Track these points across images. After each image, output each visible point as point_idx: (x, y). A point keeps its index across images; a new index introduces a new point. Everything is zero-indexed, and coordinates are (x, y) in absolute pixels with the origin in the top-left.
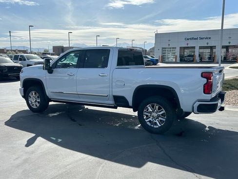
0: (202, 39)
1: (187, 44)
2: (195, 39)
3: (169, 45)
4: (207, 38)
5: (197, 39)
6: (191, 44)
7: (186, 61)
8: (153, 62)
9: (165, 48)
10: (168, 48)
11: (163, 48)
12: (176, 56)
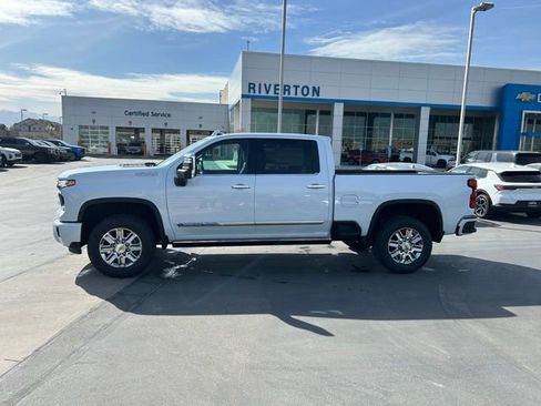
0: (156, 115)
1: (130, 123)
2: (144, 114)
3: (94, 121)
4: (163, 115)
5: (147, 114)
6: (137, 122)
7: (128, 154)
8: (75, 154)
9: (86, 127)
10: (93, 128)
11: (81, 127)
12: (110, 144)
